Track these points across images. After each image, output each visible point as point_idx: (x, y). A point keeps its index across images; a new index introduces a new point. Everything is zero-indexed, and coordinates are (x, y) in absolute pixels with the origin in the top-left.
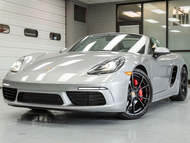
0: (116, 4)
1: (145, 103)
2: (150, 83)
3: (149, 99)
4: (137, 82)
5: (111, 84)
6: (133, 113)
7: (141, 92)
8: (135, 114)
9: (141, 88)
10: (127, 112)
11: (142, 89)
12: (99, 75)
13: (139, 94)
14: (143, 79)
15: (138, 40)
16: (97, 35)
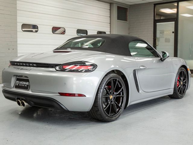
0: (154, 4)
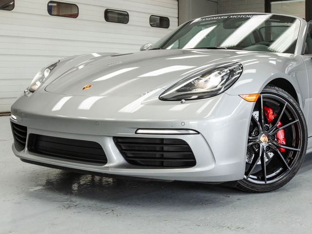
1: (290, 158)
2: (302, 117)
3: (300, 150)
4: (273, 115)
5: (210, 121)
6: (263, 179)
7: (281, 135)
8: (268, 182)
9: (281, 126)
10: (251, 176)
11: (283, 129)
12: (182, 103)
13: (278, 139)
14: (286, 108)
15: (288, 27)
16: (208, 18)
